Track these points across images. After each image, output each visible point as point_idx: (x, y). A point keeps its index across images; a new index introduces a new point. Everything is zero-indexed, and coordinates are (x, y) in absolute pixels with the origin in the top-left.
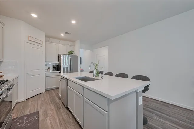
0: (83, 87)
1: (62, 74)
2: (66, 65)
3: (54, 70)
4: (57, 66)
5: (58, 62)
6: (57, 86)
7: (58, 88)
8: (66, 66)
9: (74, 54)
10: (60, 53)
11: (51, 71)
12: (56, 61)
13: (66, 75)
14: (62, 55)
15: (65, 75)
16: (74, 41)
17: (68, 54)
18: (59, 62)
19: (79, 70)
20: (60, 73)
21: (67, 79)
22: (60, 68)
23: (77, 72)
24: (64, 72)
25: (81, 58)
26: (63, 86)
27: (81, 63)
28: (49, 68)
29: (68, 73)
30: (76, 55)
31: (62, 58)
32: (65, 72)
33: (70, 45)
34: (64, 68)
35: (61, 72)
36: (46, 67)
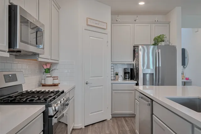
0: (193, 126)
1: (141, 87)
2: (148, 67)
3: (125, 78)
4: (131, 69)
5: (133, 63)
6: (131, 112)
7: (133, 116)
8: (149, 71)
9: (168, 43)
10: (136, 43)
11: (120, 79)
12: (129, 60)
13: (150, 91)
14: (140, 47)
15: (147, 89)
17: (153, 43)
18: (134, 63)
20: (137, 84)
21: (152, 100)
22: (138, 74)
24: (144, 84)
25: (183, 51)
26: (143, 114)
28: (117, 74)
29: (154, 87)
30: (173, 43)
31: (141, 53)
32: (148, 83)
34: (144, 75)
35: (140, 84)
36: (113, 73)
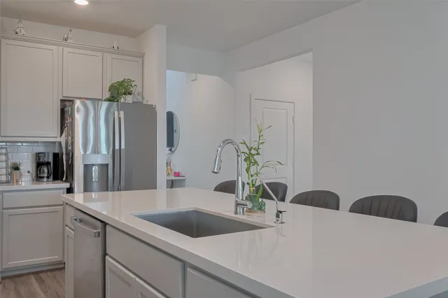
0: (185, 265)
1: (78, 198)
2: (96, 150)
3: (38, 178)
4: (56, 156)
5: (58, 139)
6: (56, 258)
7: (59, 267)
8: (98, 160)
9: (140, 98)
10: (69, 94)
11: (26, 181)
12: (50, 132)
13: (99, 204)
14: (78, 103)
15: (92, 200)
16: (135, 34)
17: (107, 95)
18: (63, 140)
19: (162, 177)
20: (70, 190)
21: (105, 224)
22: (71, 167)
23: (152, 185)
24: (87, 188)
25: (170, 117)
26: (83, 257)
27: (170, 143)
28: (16, 168)
29: (110, 193)
30: (150, 99)
31: (79, 118)
32: (95, 185)
33: (116, 51)
34: (87, 168)
35: (76, 189)
36: (4, 164)
